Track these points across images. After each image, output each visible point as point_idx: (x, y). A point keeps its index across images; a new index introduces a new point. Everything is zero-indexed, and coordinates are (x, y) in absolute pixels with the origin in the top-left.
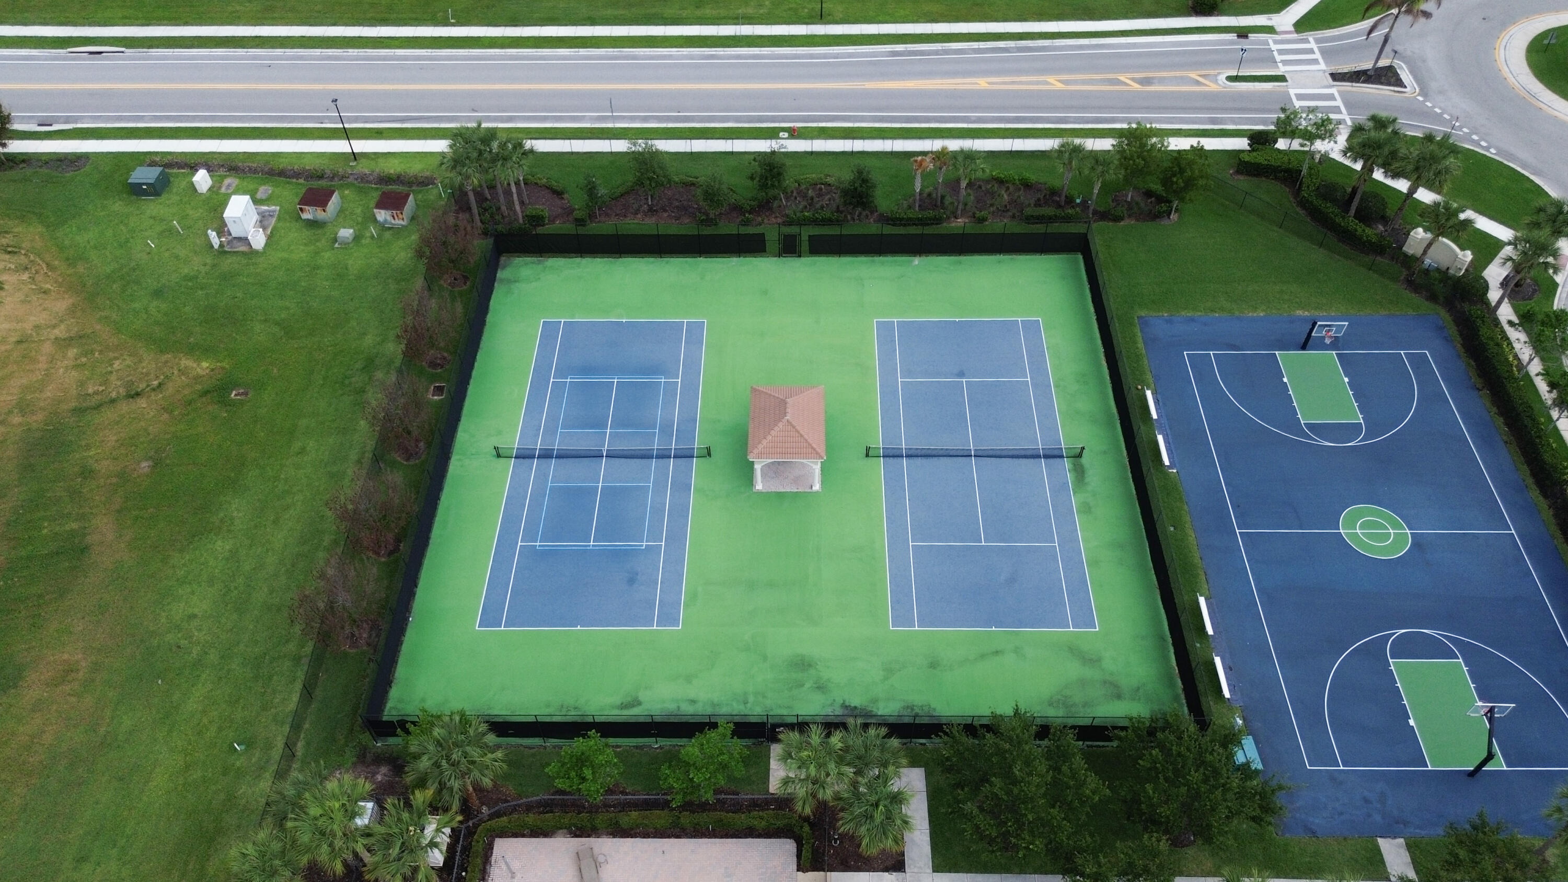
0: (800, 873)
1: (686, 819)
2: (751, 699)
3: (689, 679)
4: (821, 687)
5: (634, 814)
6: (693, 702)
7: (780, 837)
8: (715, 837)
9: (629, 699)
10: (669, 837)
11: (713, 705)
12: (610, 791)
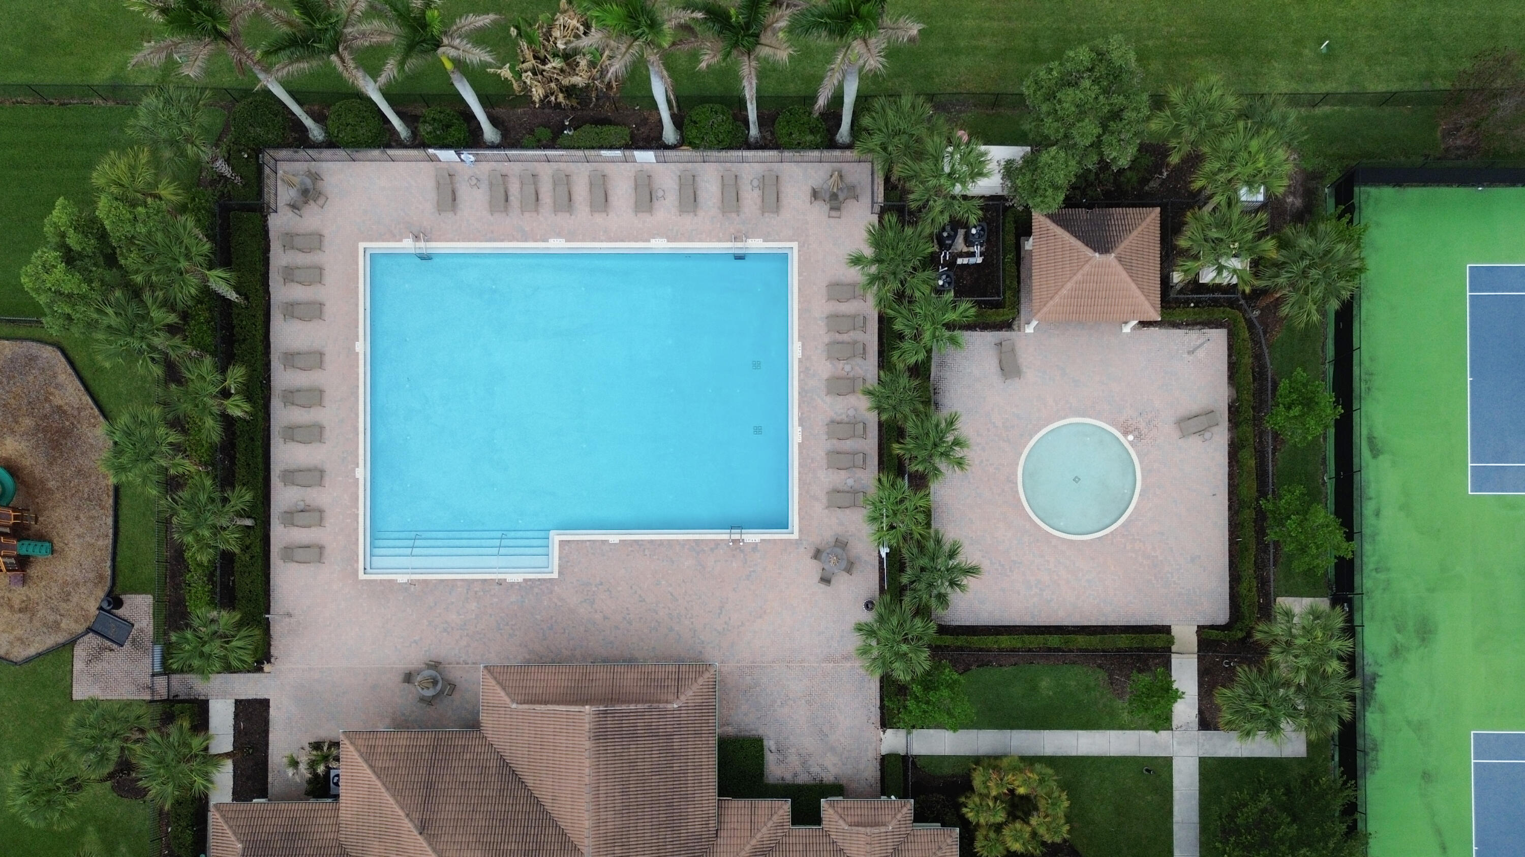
0: (1195, 628)
1: (1248, 515)
2: (1382, 576)
3: (1405, 507)
4: (1397, 651)
5: (1252, 463)
6: (1377, 514)
7: (1231, 608)
8: (1230, 545)
9: (1380, 445)
10: (1230, 499)
11: (1374, 536)
12: (1276, 436)
